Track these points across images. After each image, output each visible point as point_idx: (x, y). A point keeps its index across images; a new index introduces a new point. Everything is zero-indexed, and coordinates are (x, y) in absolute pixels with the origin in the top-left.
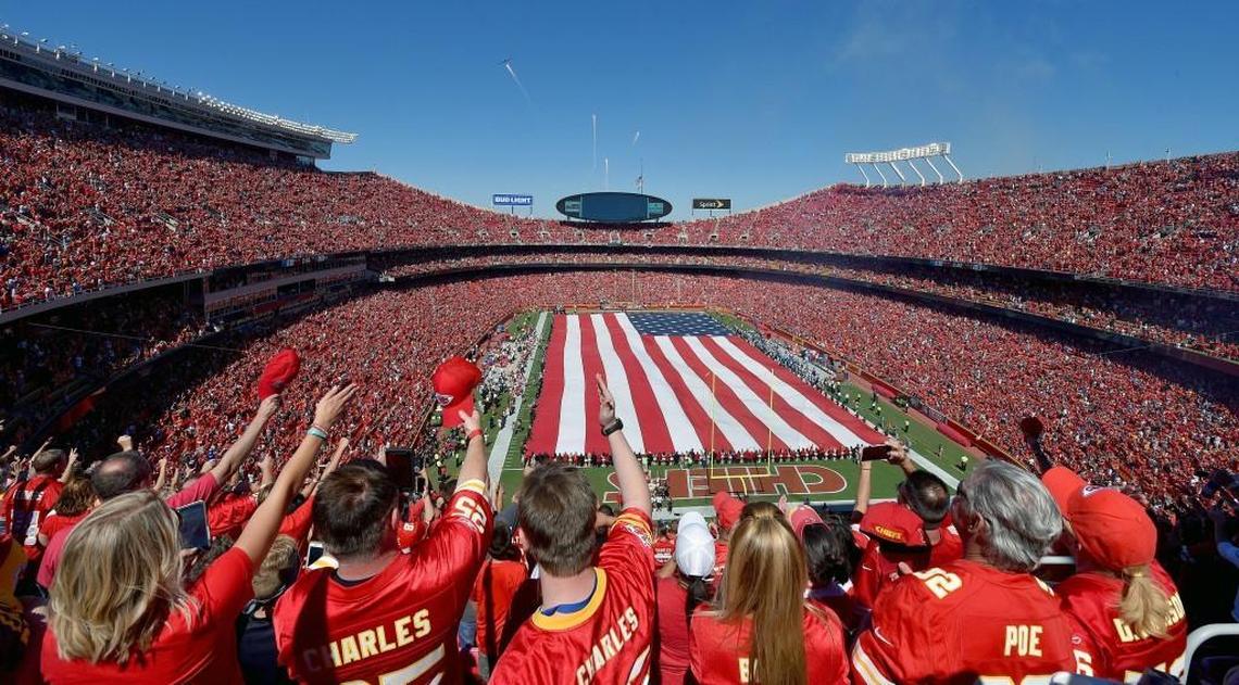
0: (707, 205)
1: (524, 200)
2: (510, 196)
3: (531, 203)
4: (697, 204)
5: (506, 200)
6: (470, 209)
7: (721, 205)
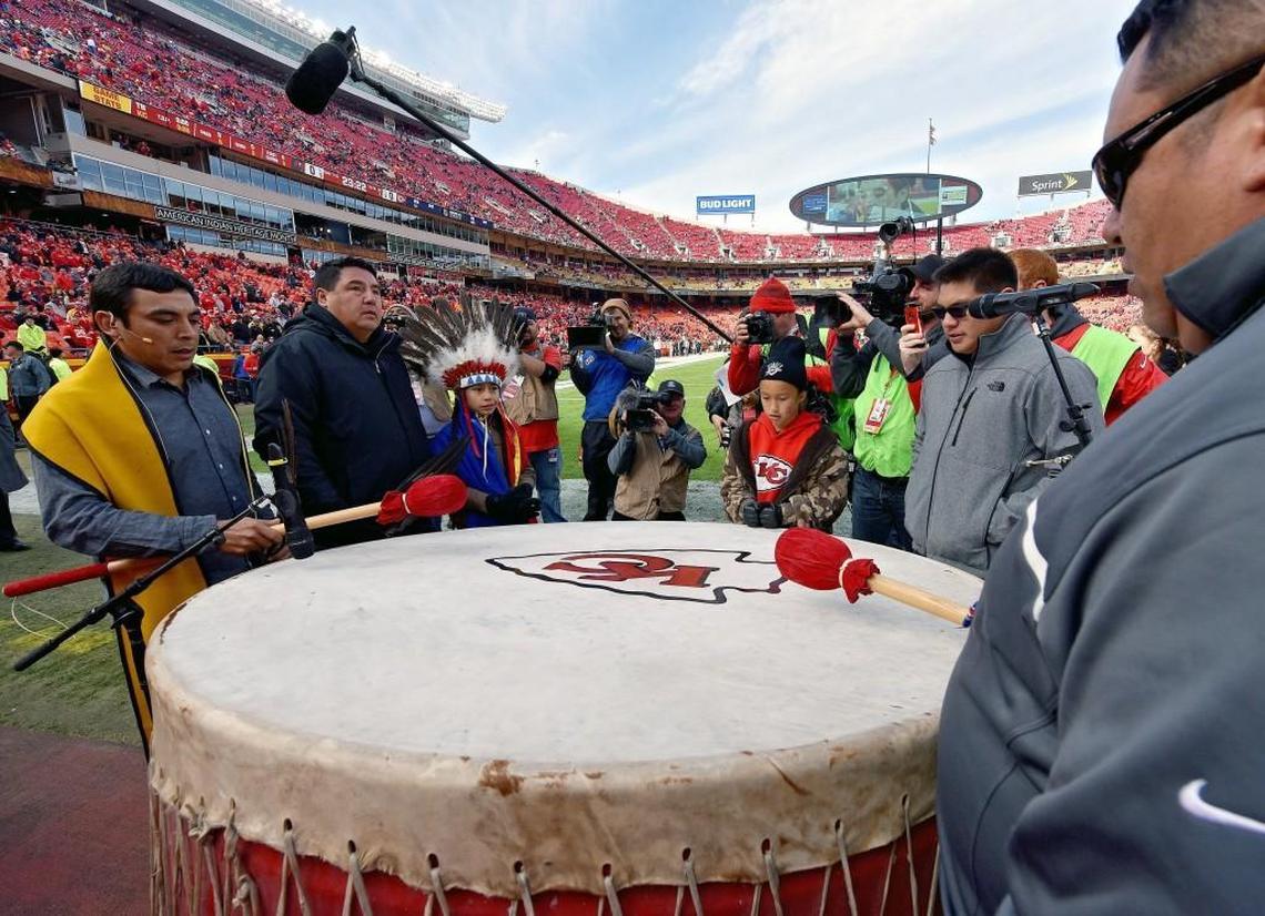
0: (1044, 186)
1: (741, 203)
2: (721, 198)
3: (753, 207)
4: (1026, 185)
5: (716, 204)
6: (666, 220)
7: (1072, 182)
